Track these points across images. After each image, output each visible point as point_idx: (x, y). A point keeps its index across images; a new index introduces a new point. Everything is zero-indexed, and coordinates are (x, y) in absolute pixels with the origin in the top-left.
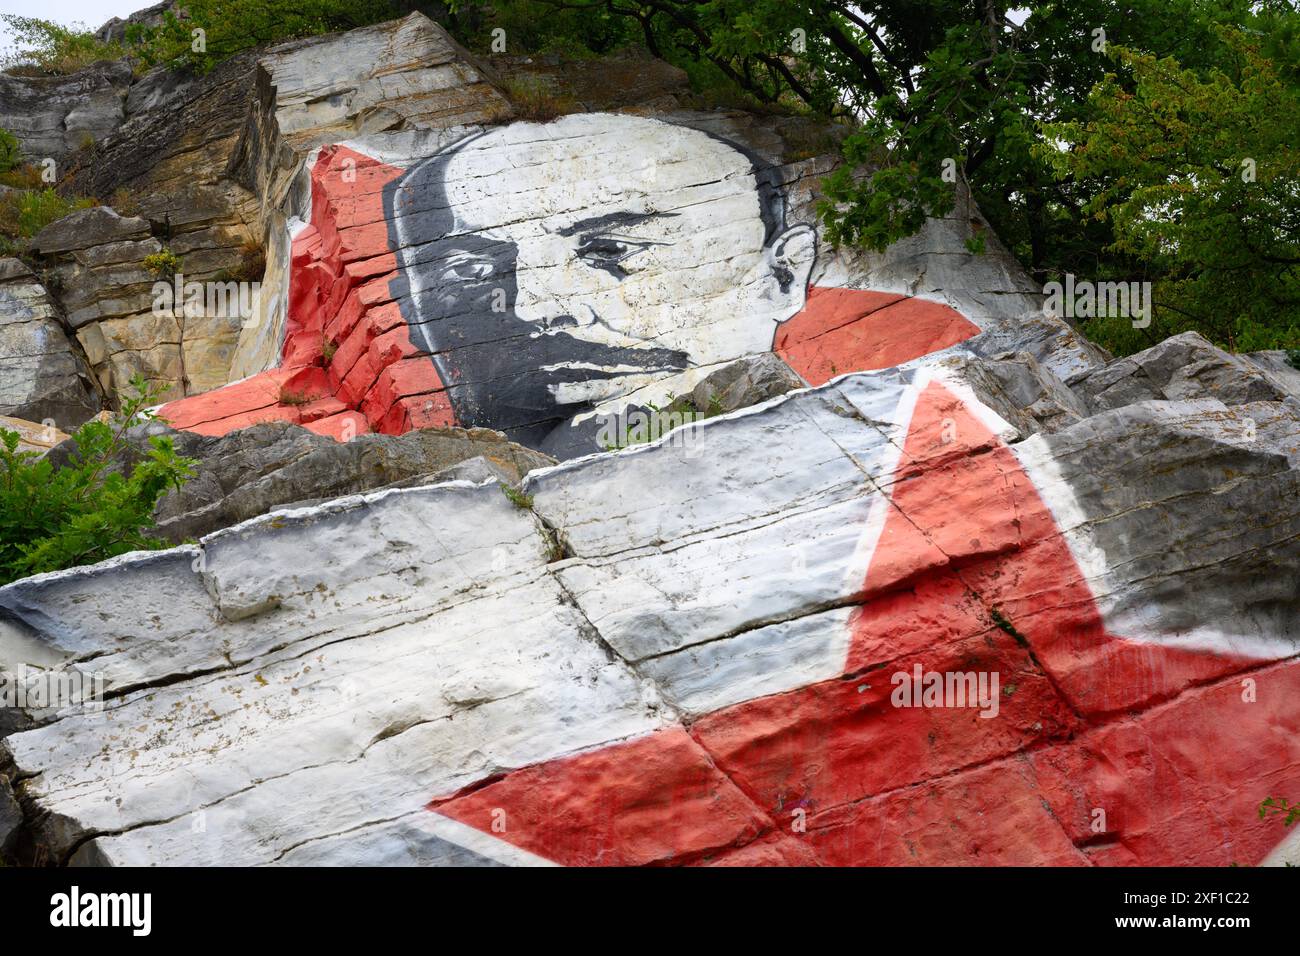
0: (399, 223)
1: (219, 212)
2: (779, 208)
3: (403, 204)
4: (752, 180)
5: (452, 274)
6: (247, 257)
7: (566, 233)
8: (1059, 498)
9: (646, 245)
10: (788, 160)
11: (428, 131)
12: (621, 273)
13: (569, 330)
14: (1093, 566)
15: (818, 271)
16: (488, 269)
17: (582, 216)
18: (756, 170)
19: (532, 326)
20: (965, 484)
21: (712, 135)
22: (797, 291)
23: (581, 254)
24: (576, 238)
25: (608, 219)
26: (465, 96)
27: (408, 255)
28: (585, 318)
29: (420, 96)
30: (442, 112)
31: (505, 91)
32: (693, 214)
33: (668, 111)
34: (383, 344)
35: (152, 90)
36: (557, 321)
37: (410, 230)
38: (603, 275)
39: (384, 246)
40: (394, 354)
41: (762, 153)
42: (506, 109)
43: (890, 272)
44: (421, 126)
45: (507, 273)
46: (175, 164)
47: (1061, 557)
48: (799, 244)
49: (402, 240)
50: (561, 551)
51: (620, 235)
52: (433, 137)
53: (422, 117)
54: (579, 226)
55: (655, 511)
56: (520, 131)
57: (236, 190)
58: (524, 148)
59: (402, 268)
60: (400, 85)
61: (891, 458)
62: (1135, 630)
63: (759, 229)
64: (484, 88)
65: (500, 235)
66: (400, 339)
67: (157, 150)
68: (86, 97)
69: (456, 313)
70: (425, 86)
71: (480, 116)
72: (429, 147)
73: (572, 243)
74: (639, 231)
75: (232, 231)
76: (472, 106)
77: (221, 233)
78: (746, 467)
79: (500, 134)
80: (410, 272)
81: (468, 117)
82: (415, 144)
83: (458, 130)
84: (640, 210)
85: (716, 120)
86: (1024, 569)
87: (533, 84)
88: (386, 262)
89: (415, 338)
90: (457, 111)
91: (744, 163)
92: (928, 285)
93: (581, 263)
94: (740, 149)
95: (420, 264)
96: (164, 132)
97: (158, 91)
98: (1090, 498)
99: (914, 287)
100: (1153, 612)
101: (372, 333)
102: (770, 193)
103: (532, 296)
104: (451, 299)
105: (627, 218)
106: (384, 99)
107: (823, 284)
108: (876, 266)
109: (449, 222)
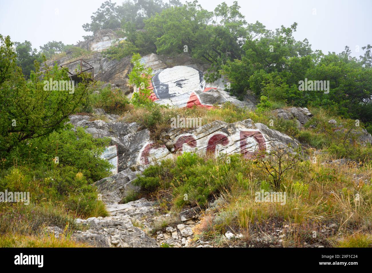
0: (153, 83)
1: (125, 83)
2: (202, 78)
3: (154, 80)
4: (199, 74)
5: (161, 89)
6: (130, 89)
7: (175, 83)
8: (199, 98)
9: (185, 84)
10: (204, 71)
11: (156, 70)
12: (182, 87)
13: (175, 95)
14: (200, 101)
15: (206, 85)
16: (165, 88)
17: (176, 80)
18: (199, 73)
19: (171, 94)
20: (194, 97)
21: (194, 68)
22: (204, 88)
23: (176, 85)
24: (176, 83)
25: (180, 81)
26: (160, 65)
27: (155, 87)
28: (177, 93)
29: (154, 65)
30: (158, 67)
31: (165, 63)
32: (191, 79)
33: (188, 65)
34: (153, 98)
35: (104, 62)
36: (174, 94)
37: (155, 84)
38: (180, 88)
39: (152, 86)
40: (155, 99)
41: (200, 70)
42: (166, 66)
43: (215, 85)
44: (155, 70)
45: (167, 88)
46: (116, 76)
47: (198, 100)
48: (204, 82)
49: (154, 85)
50: (172, 101)
51: (181, 82)
52: (156, 71)
53: (155, 68)
54: (176, 82)
55: (177, 99)
56: (168, 69)
57: (127, 79)
58: (169, 72)
59: (154, 88)
60: (151, 64)
61: (190, 96)
62: (203, 104)
63: (199, 81)
64: (163, 63)
65: (166, 84)
66: (155, 97)
67: (113, 73)
68: (93, 64)
69: (161, 93)
70: (155, 64)
71: (162, 68)
72: (156, 73)
73: (175, 84)
74: (184, 82)
75: (127, 85)
76: (161, 66)
77: (126, 85)
78: (182, 97)
79: (165, 70)
80: (155, 89)
81: (161, 68)
82: (154, 72)
83: (160, 70)
84: (184, 79)
85: (195, 65)
86: (197, 101)
87: (169, 61)
88: (152, 88)
89: (157, 97)
90: (159, 67)
91: (198, 72)
92: (219, 86)
93: (177, 86)
94: (197, 70)
95: (156, 88)
96: (113, 70)
97: (105, 62)
98: (200, 97)
99: (217, 87)
100: (204, 103)
101: (151, 96)
102: (201, 76)
103: (171, 91)
104: (161, 92)
105: (182, 80)
106: (149, 66)
107: (207, 87)
108: (213, 84)
109: (160, 82)
